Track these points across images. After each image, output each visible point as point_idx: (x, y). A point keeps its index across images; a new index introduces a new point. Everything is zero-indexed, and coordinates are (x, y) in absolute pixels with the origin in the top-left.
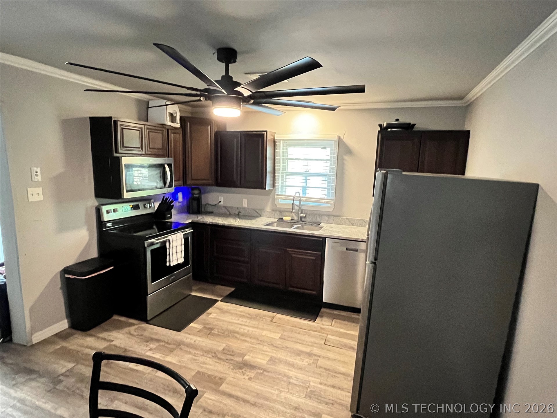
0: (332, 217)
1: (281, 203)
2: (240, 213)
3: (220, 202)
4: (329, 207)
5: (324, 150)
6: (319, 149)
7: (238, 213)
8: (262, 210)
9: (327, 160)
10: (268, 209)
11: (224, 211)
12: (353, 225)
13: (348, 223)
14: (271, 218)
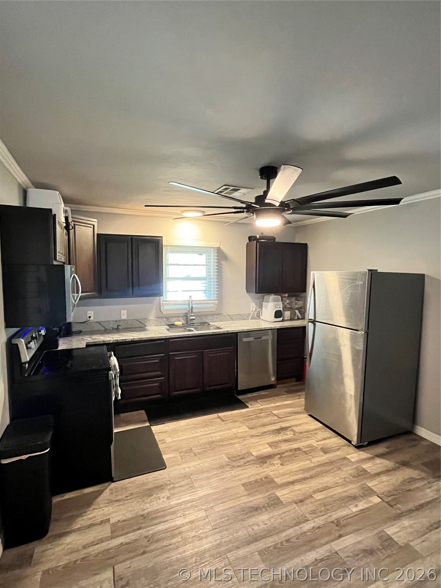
0: (216, 315)
1: (166, 309)
2: (119, 327)
3: (90, 317)
4: (213, 307)
5: (201, 256)
6: (196, 256)
7: (116, 328)
8: (146, 319)
9: (203, 265)
10: (152, 317)
11: (98, 327)
12: (232, 320)
13: (229, 318)
14: (157, 326)
